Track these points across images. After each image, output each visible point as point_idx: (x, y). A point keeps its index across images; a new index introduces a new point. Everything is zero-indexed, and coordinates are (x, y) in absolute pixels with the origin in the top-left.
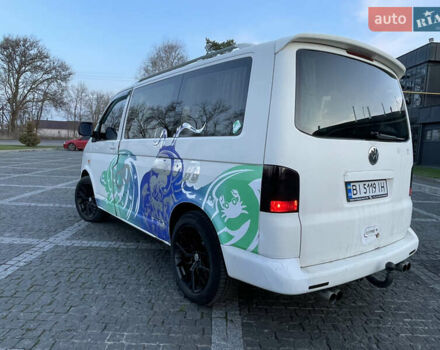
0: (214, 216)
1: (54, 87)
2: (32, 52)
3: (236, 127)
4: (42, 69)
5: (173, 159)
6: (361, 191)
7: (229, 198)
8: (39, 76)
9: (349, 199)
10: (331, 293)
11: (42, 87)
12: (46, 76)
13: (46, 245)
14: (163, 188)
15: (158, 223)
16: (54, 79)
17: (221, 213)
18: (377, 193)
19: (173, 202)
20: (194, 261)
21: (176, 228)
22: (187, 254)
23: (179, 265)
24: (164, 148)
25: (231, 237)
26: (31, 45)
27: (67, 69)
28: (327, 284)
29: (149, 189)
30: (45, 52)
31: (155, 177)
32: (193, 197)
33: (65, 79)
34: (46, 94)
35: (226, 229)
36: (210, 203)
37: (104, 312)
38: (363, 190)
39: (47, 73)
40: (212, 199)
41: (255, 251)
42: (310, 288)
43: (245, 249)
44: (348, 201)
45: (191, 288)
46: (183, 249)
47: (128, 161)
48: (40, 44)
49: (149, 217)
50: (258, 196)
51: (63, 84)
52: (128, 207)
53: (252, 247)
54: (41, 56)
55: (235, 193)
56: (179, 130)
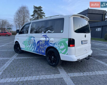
0: (57, 49)
3: (62, 31)
5: (46, 38)
6: (84, 42)
7: (61, 45)
9: (82, 44)
10: (80, 61)
14: (44, 44)
15: (42, 51)
17: (59, 48)
19: (46, 46)
20: (52, 58)
21: (48, 52)
22: (51, 57)
23: (49, 59)
24: (43, 36)
25: (62, 52)
29: (39, 44)
31: (41, 42)
32: (52, 45)
35: (60, 51)
36: (56, 46)
40: (57, 45)
41: (67, 54)
42: (77, 60)
43: (65, 54)
45: (52, 63)
46: (49, 56)
47: (32, 39)
49: (39, 50)
50: (68, 44)
52: (32, 49)
53: (66, 53)
55: (62, 44)
56: (47, 32)
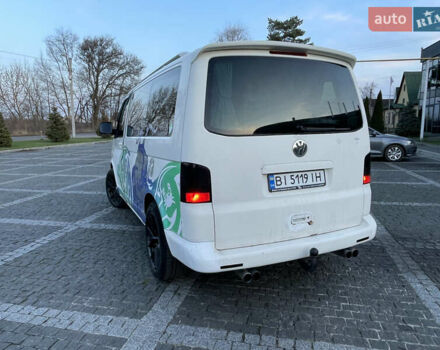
0: (160, 205)
1: (128, 81)
2: (108, 50)
3: (170, 128)
4: (117, 65)
6: (287, 182)
7: (166, 190)
8: (115, 72)
10: (246, 274)
11: (118, 82)
12: (121, 72)
13: (71, 227)
14: (140, 180)
16: (128, 74)
17: (164, 203)
18: (310, 182)
25: (170, 223)
26: (107, 44)
27: (139, 63)
28: (241, 265)
29: (135, 181)
30: (118, 49)
31: (137, 171)
32: (151, 188)
33: (137, 73)
34: (121, 88)
35: (166, 216)
36: (159, 194)
37: (84, 282)
38: (289, 181)
39: (121, 68)
40: (159, 191)
41: (181, 235)
42: (222, 268)
44: (270, 191)
48: (114, 42)
51: (136, 77)
53: (179, 231)
54: (116, 53)
55: (169, 186)
